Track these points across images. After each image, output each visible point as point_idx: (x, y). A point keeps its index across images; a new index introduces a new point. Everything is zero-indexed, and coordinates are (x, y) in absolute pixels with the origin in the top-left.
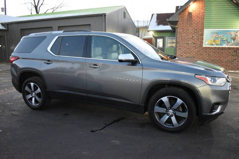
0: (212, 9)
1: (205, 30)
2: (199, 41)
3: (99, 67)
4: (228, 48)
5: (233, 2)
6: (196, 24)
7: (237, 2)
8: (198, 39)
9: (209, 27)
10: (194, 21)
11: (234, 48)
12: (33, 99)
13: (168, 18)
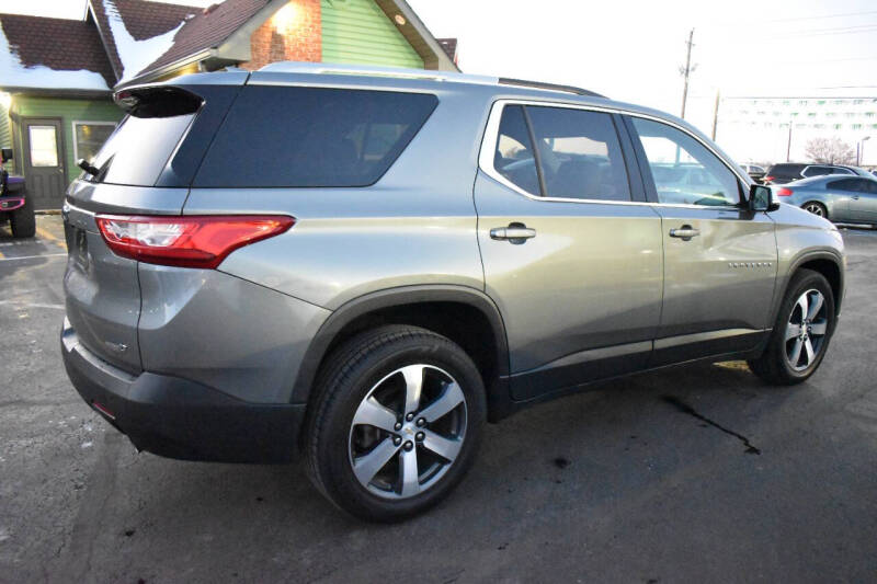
0: (340, 34)
3: (695, 233)
7: (407, 23)
12: (410, 460)
13: (216, 48)
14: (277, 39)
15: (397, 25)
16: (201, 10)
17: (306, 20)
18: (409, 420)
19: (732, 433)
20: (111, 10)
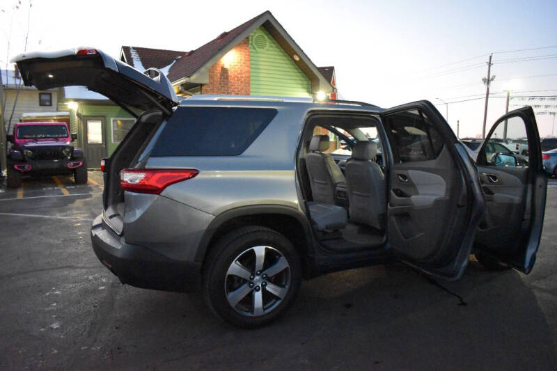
0: (261, 67)
5: (293, 59)
10: (233, 87)
12: (258, 296)
13: (189, 77)
14: (224, 71)
16: (185, 53)
17: (241, 60)
18: (258, 275)
19: (455, 295)
20: (134, 55)
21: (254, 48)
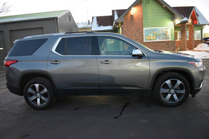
0: (148, 12)
1: (144, 28)
2: (140, 37)
3: (111, 62)
4: (162, 41)
5: (163, 7)
6: (137, 24)
7: (165, 7)
8: (139, 36)
9: (147, 27)
10: (136, 22)
11: (166, 41)
12: (39, 100)
13: (116, 20)
14: (132, 16)
15: (164, 7)
20: (116, 13)
21: (145, 5)
